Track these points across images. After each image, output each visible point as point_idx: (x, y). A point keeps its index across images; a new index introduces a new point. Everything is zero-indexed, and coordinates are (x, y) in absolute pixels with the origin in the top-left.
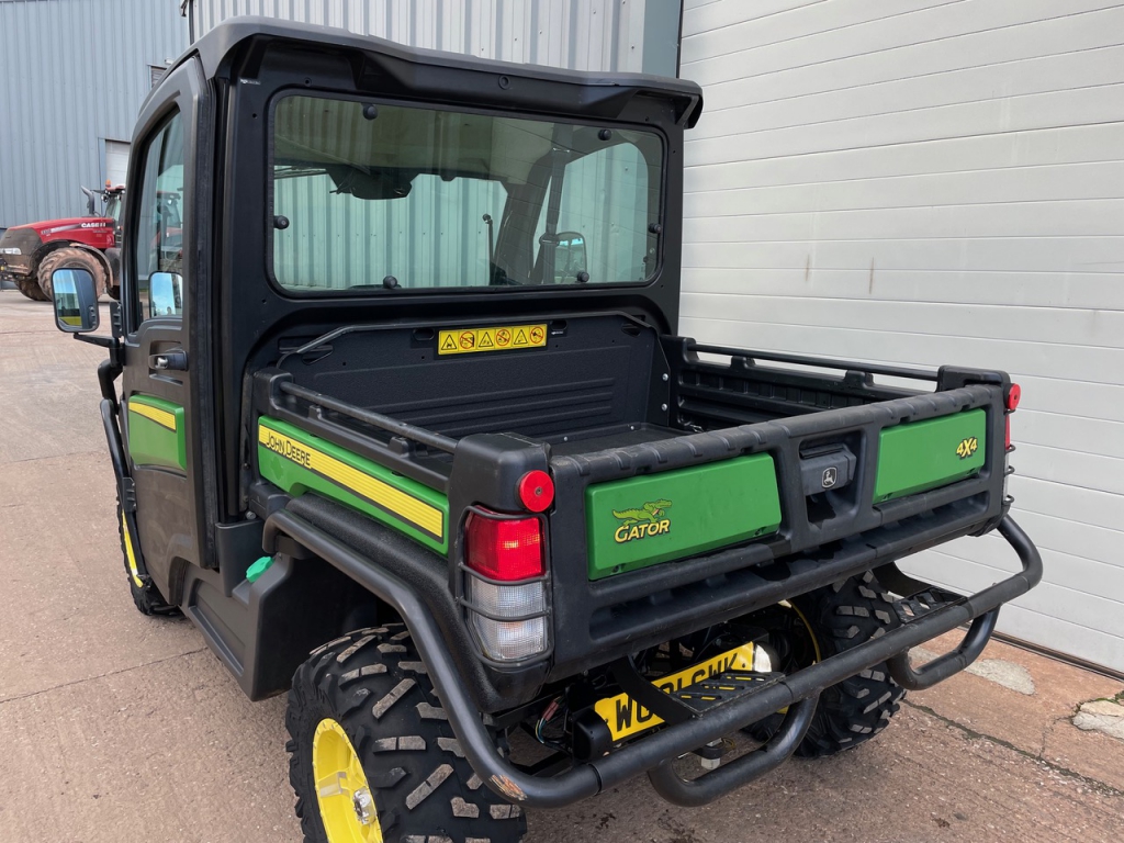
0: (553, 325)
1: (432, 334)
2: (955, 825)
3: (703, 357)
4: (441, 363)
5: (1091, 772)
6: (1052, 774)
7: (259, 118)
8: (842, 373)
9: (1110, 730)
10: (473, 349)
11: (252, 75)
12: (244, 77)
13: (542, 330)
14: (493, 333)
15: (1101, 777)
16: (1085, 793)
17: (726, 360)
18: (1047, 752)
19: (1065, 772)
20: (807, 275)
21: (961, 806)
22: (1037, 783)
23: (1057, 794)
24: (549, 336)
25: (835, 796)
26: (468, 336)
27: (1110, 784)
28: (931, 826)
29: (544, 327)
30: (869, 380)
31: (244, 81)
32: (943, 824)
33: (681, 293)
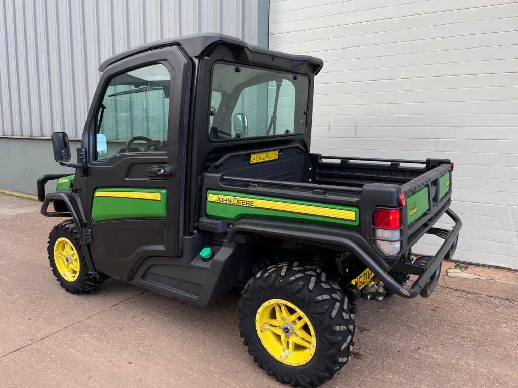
0: (281, 150)
1: (249, 155)
2: (437, 310)
3: (324, 160)
4: (251, 167)
5: (464, 289)
6: (453, 291)
7: (209, 72)
8: (389, 163)
9: (460, 276)
10: (259, 161)
11: (208, 56)
12: (207, 56)
13: (277, 152)
14: (265, 154)
15: (467, 290)
16: (465, 295)
17: (339, 161)
18: (448, 285)
19: (456, 290)
20: (329, 129)
21: (436, 304)
22: (451, 295)
23: (458, 296)
24: (279, 155)
25: (398, 309)
26: (258, 156)
27: (471, 291)
28: (431, 312)
29: (278, 151)
30: (398, 165)
31: (206, 58)
32: (434, 310)
33: (311, 138)
